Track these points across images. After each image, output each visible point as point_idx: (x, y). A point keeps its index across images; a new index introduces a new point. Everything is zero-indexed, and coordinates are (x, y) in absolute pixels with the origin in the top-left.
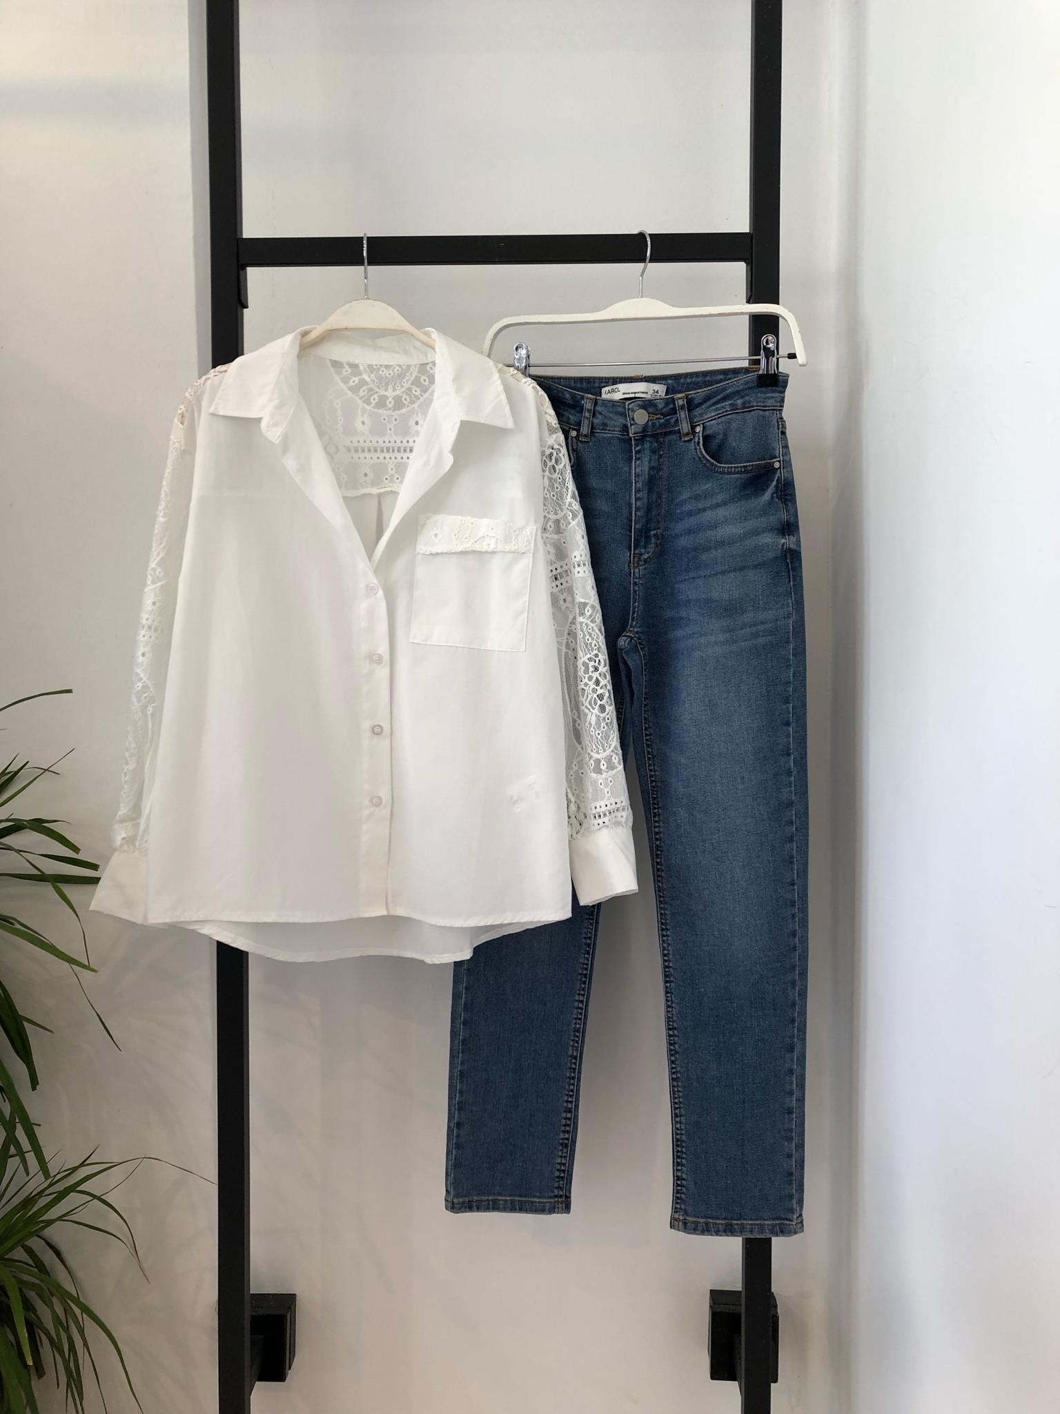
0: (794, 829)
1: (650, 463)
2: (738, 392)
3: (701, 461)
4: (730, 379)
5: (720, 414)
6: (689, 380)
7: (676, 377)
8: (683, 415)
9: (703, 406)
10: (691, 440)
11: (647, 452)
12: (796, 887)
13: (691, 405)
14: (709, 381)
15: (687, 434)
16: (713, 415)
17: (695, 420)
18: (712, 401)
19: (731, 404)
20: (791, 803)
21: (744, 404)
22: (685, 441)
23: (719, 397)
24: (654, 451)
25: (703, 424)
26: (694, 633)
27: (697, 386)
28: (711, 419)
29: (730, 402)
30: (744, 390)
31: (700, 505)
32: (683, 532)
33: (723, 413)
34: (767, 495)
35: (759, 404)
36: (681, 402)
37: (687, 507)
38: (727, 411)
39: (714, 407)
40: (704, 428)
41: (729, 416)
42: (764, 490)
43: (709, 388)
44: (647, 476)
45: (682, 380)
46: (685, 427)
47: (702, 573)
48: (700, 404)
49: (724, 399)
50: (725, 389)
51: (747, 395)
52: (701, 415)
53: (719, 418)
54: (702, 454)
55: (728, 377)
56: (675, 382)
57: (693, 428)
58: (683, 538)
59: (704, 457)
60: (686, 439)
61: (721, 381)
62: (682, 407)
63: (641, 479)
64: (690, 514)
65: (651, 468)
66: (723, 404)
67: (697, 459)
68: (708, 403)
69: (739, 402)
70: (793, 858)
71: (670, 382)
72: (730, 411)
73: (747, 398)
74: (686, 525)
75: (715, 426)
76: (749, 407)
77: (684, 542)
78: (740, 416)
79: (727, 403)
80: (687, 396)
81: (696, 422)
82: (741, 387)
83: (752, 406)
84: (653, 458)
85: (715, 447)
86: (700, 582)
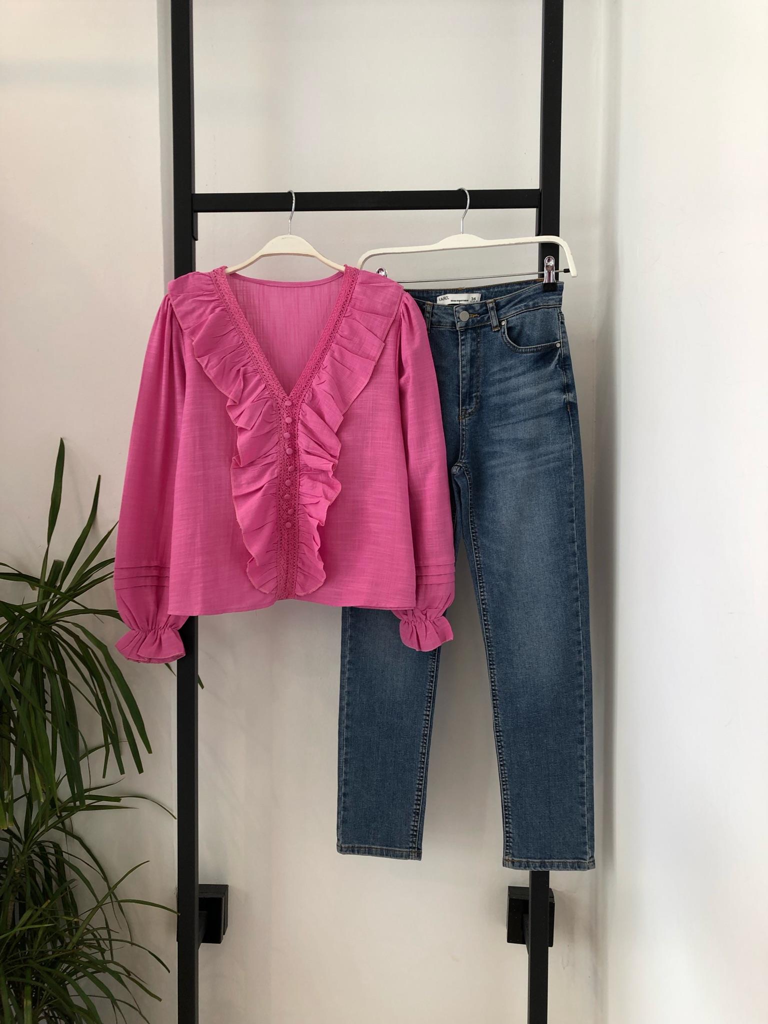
0: (579, 592)
1: (471, 347)
2: (530, 296)
3: (506, 345)
4: (524, 288)
5: (518, 312)
6: (496, 290)
7: (487, 288)
8: (493, 314)
9: (507, 307)
10: (499, 330)
11: (469, 340)
12: (581, 632)
13: (498, 307)
14: (510, 290)
15: (496, 327)
16: (513, 313)
17: (501, 317)
18: (513, 303)
19: (525, 305)
20: (576, 575)
21: (534, 304)
22: (495, 332)
23: (516, 301)
24: (473, 339)
25: (507, 319)
26: (506, 462)
27: (502, 293)
28: (512, 316)
29: (525, 304)
30: (533, 295)
31: (507, 375)
32: (495, 393)
33: (520, 311)
34: (552, 366)
35: (545, 304)
36: (491, 305)
37: (497, 377)
38: (523, 310)
39: (514, 308)
40: (507, 322)
41: (524, 314)
42: (550, 363)
43: (510, 295)
44: (469, 357)
45: (491, 290)
46: (495, 322)
47: (510, 421)
48: (504, 306)
49: (520, 302)
50: (520, 295)
51: (536, 298)
52: (505, 313)
53: (517, 315)
54: (507, 340)
55: (523, 286)
56: (487, 292)
57: (500, 322)
58: (495, 397)
59: (508, 342)
60: (496, 330)
61: (518, 289)
62: (492, 308)
63: (466, 359)
64: (500, 381)
65: (472, 351)
66: (520, 305)
67: (504, 343)
68: (510, 305)
69: (531, 303)
70: (579, 612)
71: (483, 291)
72: (525, 309)
73: (536, 300)
74: (498, 389)
75: (514, 321)
76: (538, 307)
77: (495, 400)
78: (531, 313)
79: (522, 305)
80: (495, 301)
81: (501, 319)
82: (532, 293)
83: (540, 306)
84: (473, 344)
85: (516, 335)
86: (510, 427)
